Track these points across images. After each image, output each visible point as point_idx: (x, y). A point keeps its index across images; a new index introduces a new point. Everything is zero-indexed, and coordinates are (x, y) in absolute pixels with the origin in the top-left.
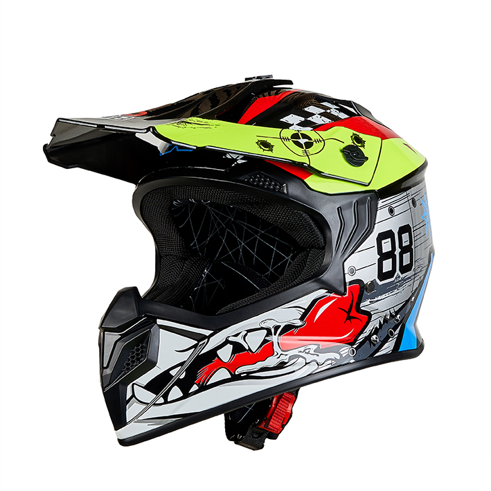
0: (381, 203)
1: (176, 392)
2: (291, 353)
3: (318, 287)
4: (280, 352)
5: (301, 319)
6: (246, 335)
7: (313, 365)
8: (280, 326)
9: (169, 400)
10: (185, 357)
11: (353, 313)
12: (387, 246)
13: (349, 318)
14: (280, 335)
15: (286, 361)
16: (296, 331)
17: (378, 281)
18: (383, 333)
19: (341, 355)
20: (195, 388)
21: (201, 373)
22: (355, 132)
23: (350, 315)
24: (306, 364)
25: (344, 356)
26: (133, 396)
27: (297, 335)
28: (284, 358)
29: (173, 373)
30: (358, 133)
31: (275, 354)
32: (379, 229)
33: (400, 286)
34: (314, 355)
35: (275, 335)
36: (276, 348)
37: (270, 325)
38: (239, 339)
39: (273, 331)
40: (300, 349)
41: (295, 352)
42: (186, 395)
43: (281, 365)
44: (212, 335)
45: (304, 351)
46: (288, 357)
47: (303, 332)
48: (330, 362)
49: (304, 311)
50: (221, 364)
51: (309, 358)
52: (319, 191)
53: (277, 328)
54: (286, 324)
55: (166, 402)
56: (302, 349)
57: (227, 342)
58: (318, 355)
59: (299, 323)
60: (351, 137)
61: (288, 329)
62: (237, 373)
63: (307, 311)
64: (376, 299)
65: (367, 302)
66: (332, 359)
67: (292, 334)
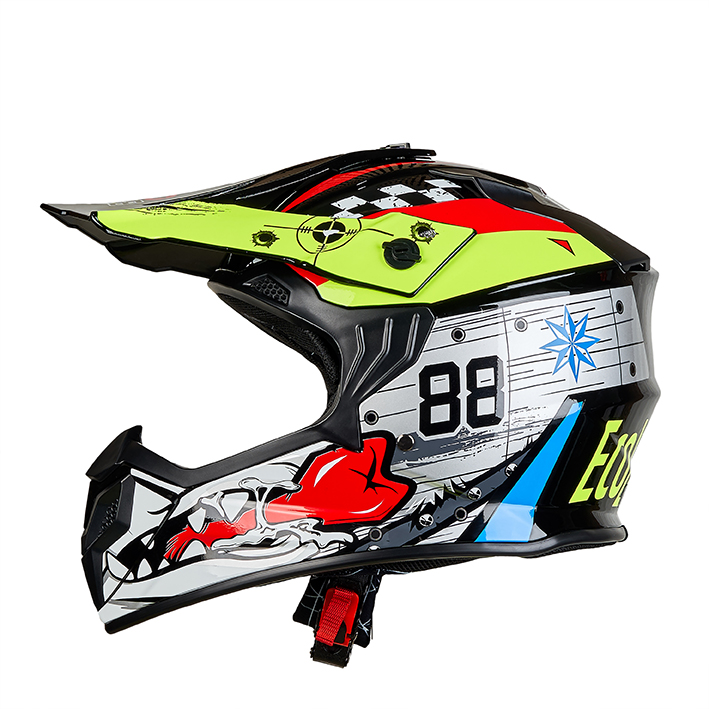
0: (438, 322)
1: (145, 568)
2: (280, 527)
3: (319, 438)
4: (265, 525)
5: (295, 480)
6: (223, 496)
7: (312, 547)
8: (265, 489)
9: (139, 577)
10: (158, 520)
11: (378, 478)
12: (440, 385)
13: (371, 485)
14: (266, 501)
15: (273, 538)
16: (289, 497)
17: (421, 435)
18: (443, 513)
19: (355, 537)
20: (164, 564)
21: (171, 544)
22: (422, 220)
23: (373, 481)
24: (301, 544)
25: (360, 538)
26: (107, 568)
27: (291, 503)
28: (272, 535)
29: (144, 541)
30: (429, 222)
31: (259, 526)
32: (426, 359)
33: (470, 445)
34: (312, 532)
35: (260, 500)
36: (260, 518)
37: (253, 485)
38: (213, 502)
39: (257, 494)
40: (293, 523)
41: (286, 526)
42: (156, 573)
43: (267, 543)
44: (183, 494)
45: (299, 526)
46: (275, 532)
47: (298, 499)
48: (337, 545)
49: (297, 470)
50: (194, 536)
51: (306, 537)
52: (334, 302)
53: (262, 491)
54: (274, 485)
55: (136, 580)
56: (296, 523)
57: (200, 504)
58: (318, 534)
59: (293, 487)
60: (412, 227)
61: (277, 494)
62: (213, 549)
63: (302, 470)
64: (419, 461)
65: (403, 465)
66: (340, 542)
67: (283, 502)
